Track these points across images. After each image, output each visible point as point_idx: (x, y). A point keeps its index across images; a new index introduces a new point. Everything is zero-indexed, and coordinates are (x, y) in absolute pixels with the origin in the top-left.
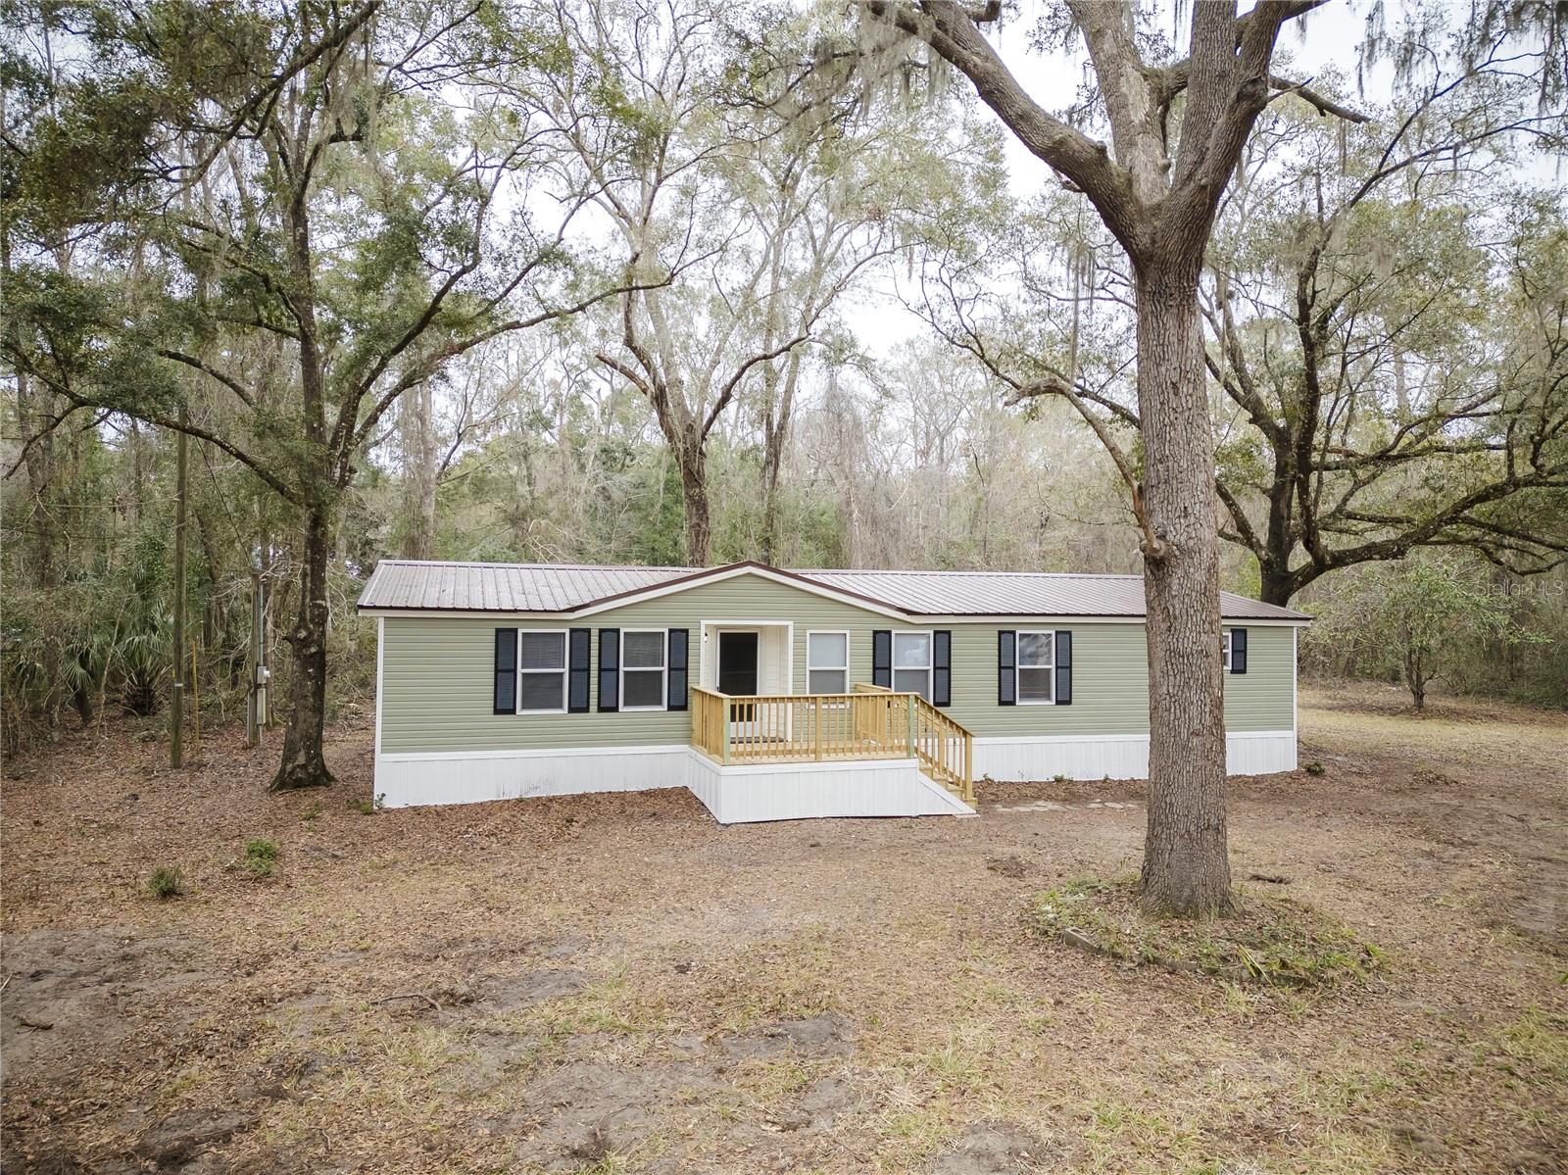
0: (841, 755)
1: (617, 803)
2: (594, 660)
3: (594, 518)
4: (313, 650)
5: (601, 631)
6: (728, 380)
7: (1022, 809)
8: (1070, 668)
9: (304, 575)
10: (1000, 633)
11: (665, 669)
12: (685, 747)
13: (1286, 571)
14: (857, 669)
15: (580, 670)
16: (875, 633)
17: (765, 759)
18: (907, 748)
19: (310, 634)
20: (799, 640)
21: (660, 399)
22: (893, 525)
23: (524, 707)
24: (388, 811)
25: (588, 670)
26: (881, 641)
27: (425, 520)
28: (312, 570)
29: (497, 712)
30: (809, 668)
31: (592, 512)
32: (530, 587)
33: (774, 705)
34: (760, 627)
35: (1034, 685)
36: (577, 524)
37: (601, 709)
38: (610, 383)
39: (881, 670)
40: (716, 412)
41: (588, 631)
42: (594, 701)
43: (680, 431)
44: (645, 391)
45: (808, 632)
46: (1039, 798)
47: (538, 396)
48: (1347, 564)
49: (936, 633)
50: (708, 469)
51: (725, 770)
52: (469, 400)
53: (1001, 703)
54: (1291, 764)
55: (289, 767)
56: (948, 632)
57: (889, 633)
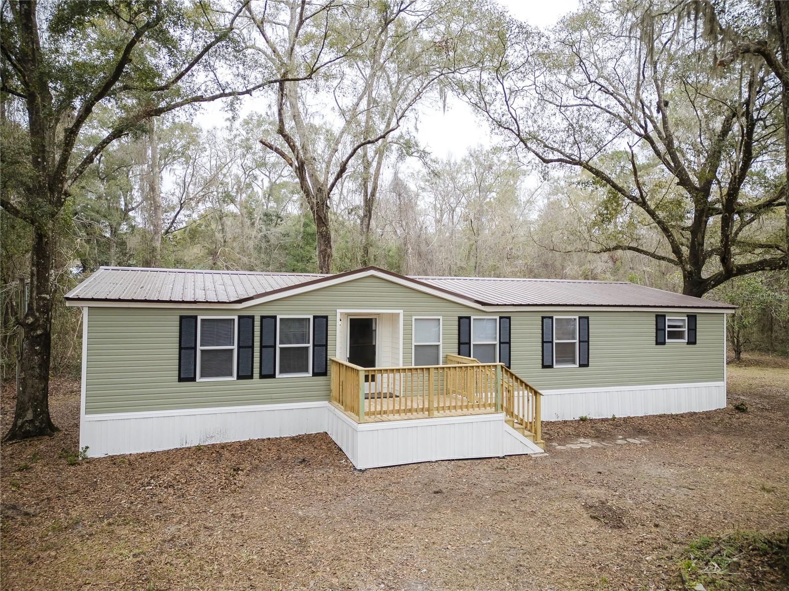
0: (447, 412)
1: (274, 449)
2: (257, 339)
3: (259, 252)
4: (39, 332)
5: (262, 318)
6: (344, 159)
7: (574, 447)
8: (588, 342)
9: (32, 275)
10: (542, 318)
11: (311, 345)
12: (325, 403)
13: (700, 278)
14: (447, 345)
15: (246, 347)
16: (460, 318)
17: (391, 417)
18: (496, 405)
19: (37, 320)
20: (407, 324)
21: (300, 170)
22: (430, 257)
23: (202, 376)
24: (90, 461)
25: (252, 347)
26: (464, 323)
27: (154, 249)
28: (38, 271)
29: (181, 380)
30: (414, 344)
31: (258, 249)
32: (209, 285)
33: (391, 375)
34: (378, 314)
35: (566, 353)
36: (250, 255)
37: (262, 376)
38: (269, 177)
39: (464, 345)
40: (336, 180)
41: (252, 317)
42: (256, 371)
43: (313, 191)
44: (291, 165)
45: (414, 318)
46: (578, 436)
47: (228, 184)
48: (746, 273)
49: (501, 318)
50: (330, 216)
51: (361, 427)
52: (187, 184)
53: (544, 367)
54: (723, 404)
55: (20, 422)
56: (509, 318)
57: (469, 318)
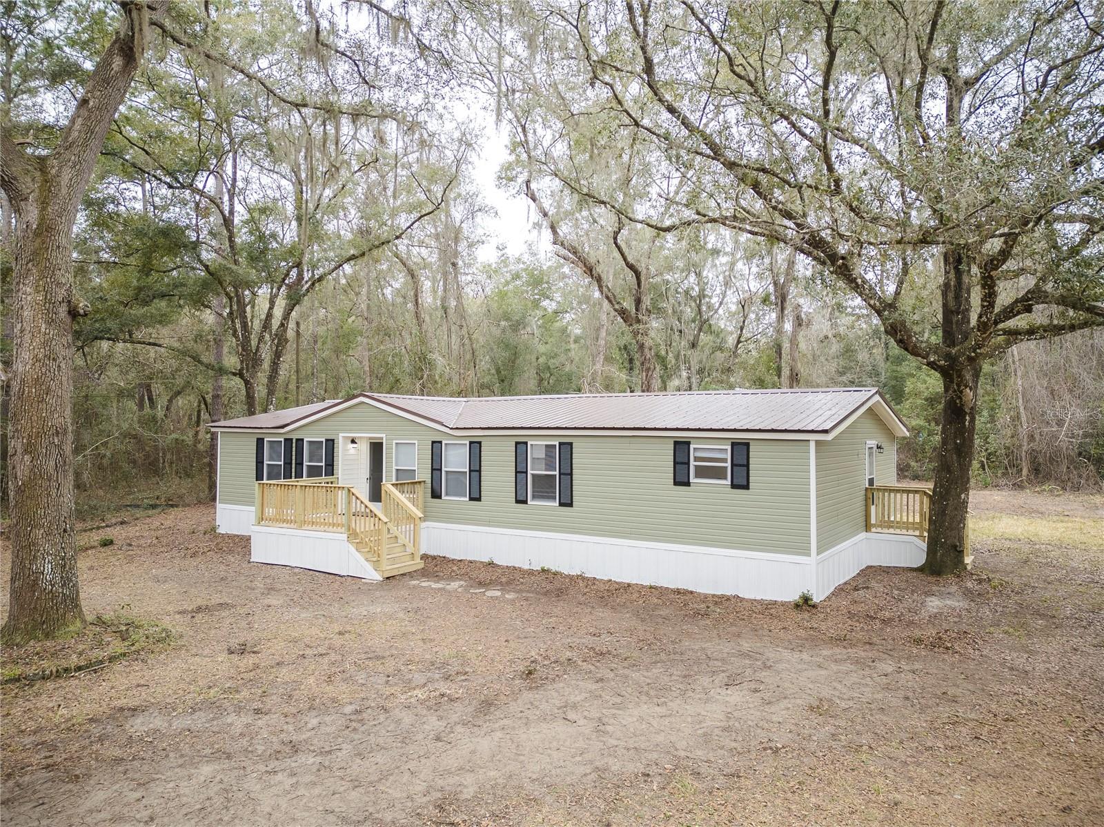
0: (310, 527)
2: (293, 457)
5: (297, 440)
8: (571, 474)
10: (517, 443)
11: (324, 464)
14: (422, 471)
15: (288, 463)
16: (433, 442)
17: (274, 523)
18: (345, 526)
20: (389, 448)
25: (291, 464)
26: (436, 449)
30: (394, 468)
35: (544, 487)
39: (437, 471)
41: (292, 440)
45: (394, 442)
49: (471, 443)
53: (517, 501)
56: (480, 443)
57: (441, 442)
